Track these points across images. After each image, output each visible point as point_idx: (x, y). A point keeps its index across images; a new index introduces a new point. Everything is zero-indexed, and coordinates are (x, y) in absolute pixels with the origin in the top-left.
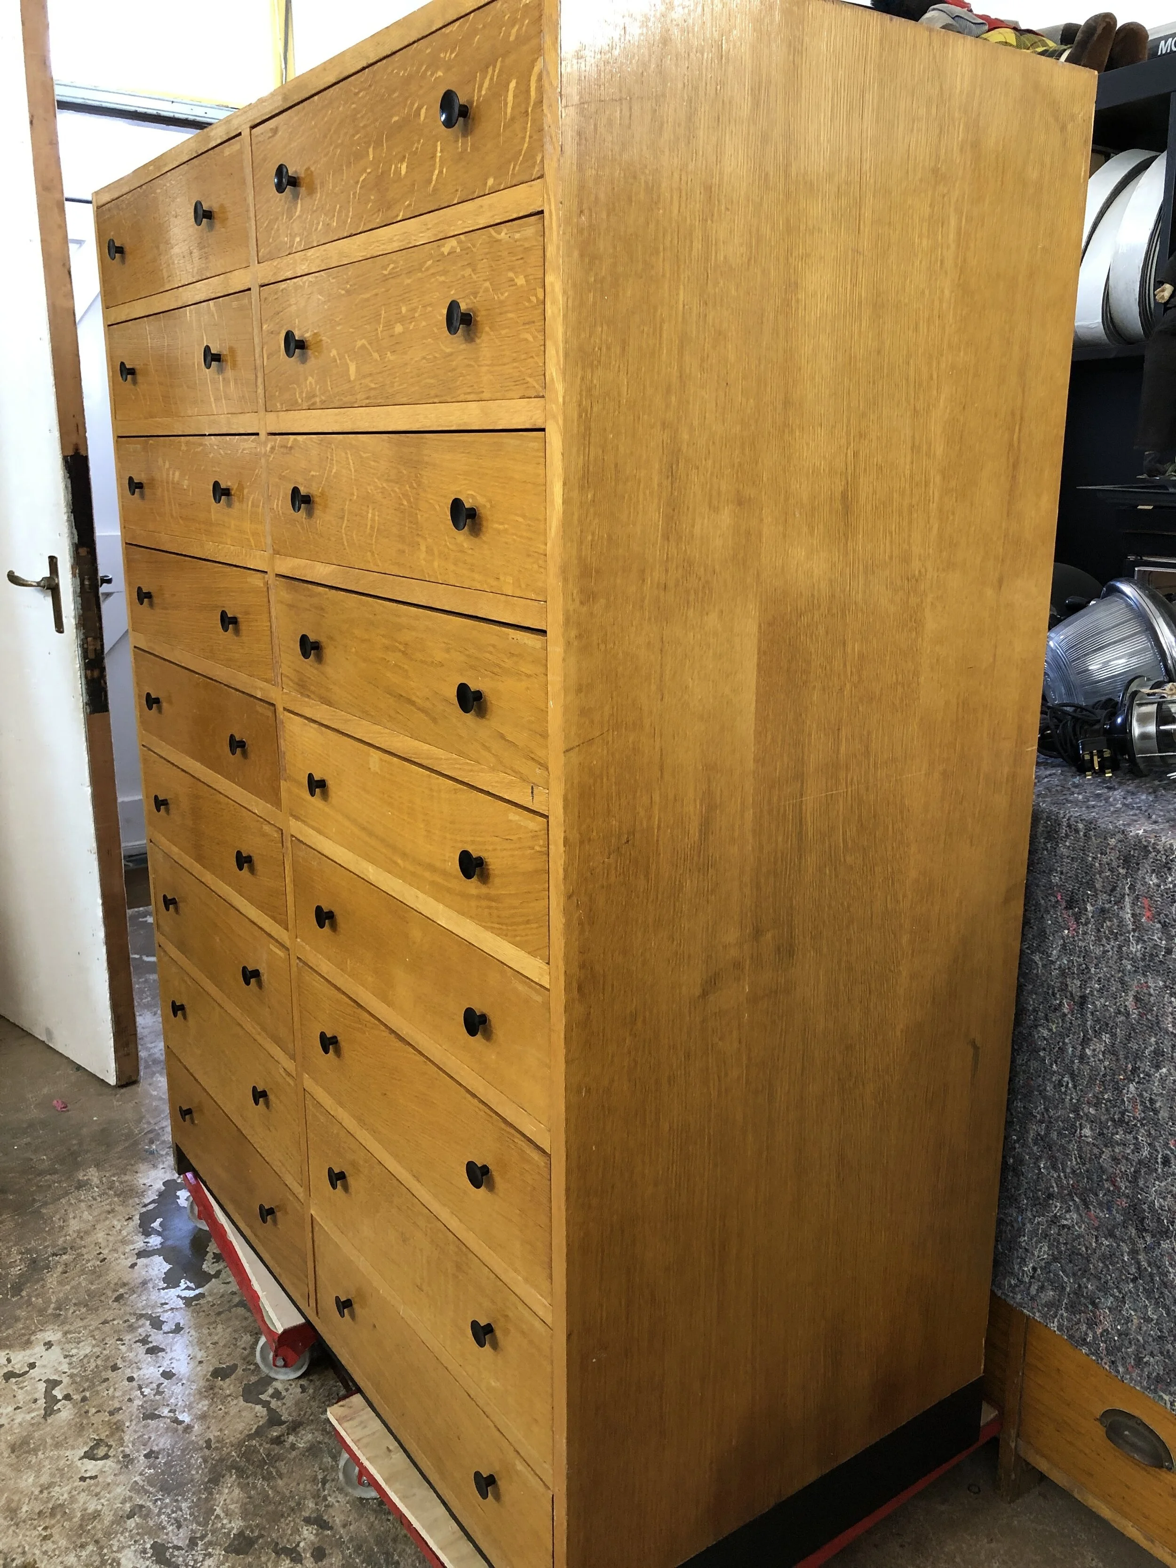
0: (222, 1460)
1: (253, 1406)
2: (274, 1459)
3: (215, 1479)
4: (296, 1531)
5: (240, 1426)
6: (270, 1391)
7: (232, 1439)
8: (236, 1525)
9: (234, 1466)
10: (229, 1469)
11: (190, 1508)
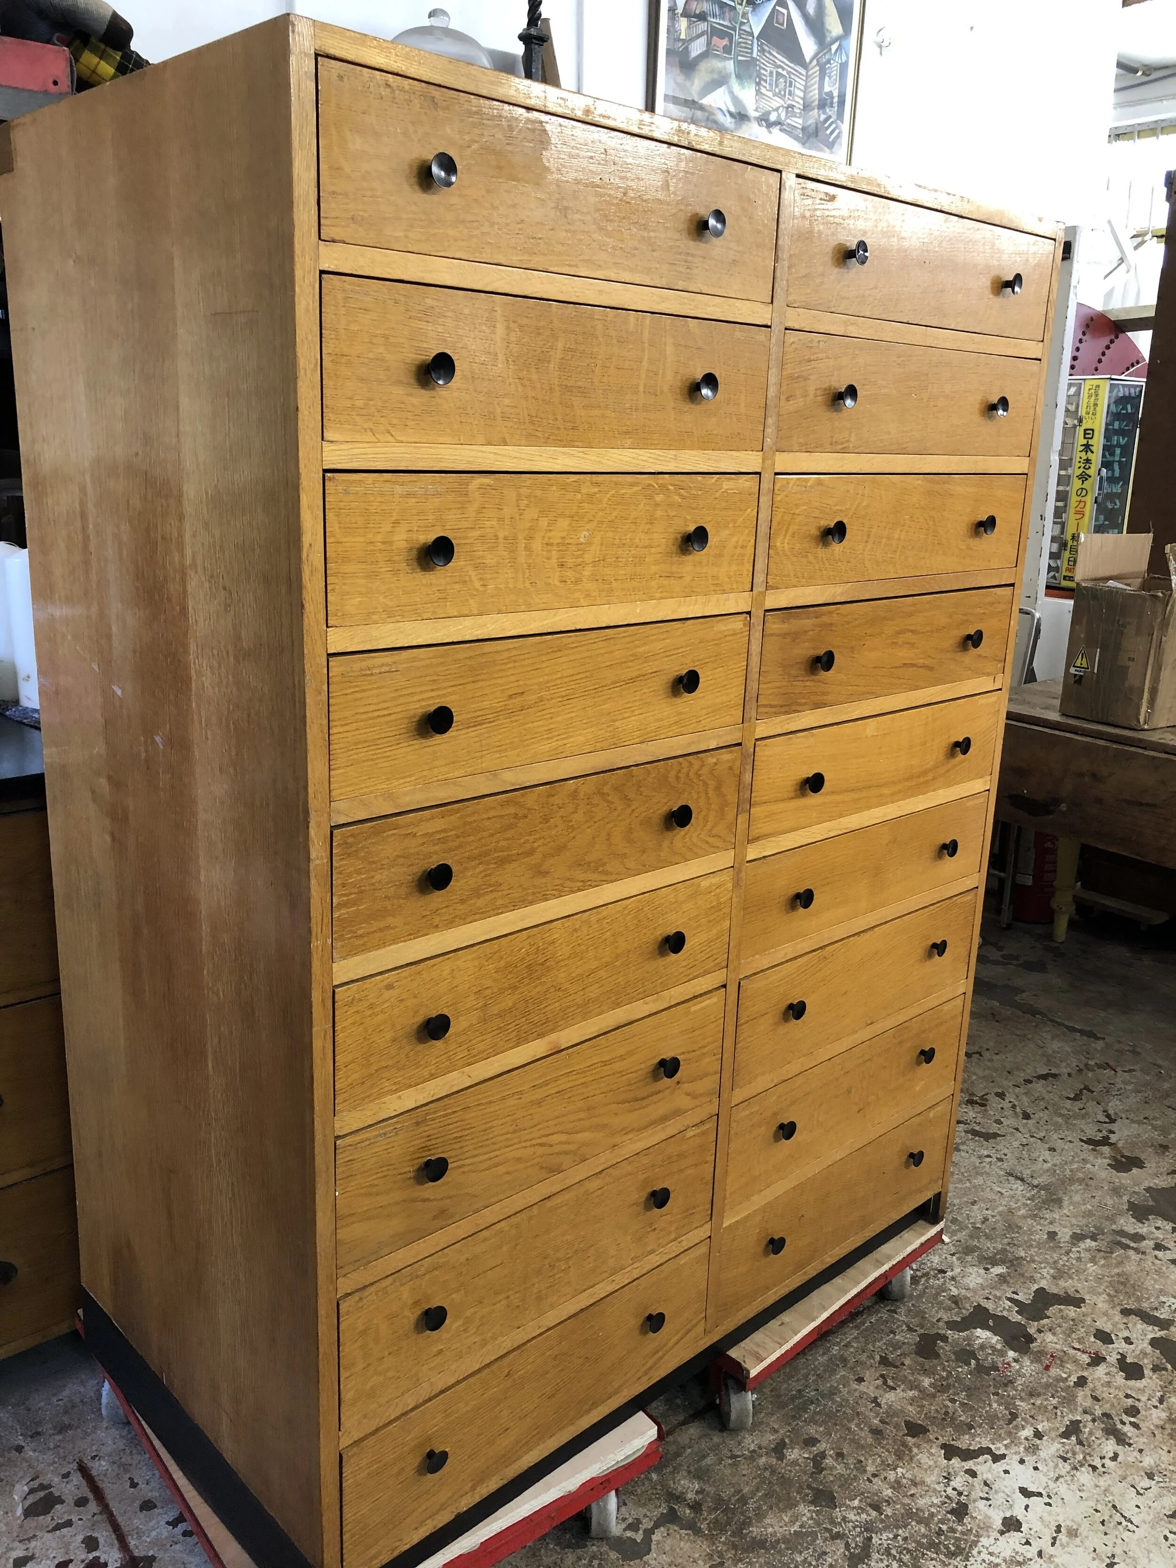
0: (735, 1547)
1: (654, 1542)
2: (719, 1502)
3: (760, 1544)
4: (795, 1463)
5: (685, 1546)
6: (629, 1534)
7: (704, 1547)
8: (806, 1511)
9: (738, 1532)
10: (742, 1536)
11: (801, 1553)
